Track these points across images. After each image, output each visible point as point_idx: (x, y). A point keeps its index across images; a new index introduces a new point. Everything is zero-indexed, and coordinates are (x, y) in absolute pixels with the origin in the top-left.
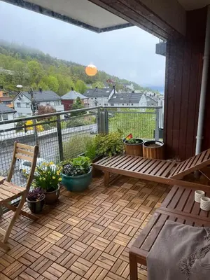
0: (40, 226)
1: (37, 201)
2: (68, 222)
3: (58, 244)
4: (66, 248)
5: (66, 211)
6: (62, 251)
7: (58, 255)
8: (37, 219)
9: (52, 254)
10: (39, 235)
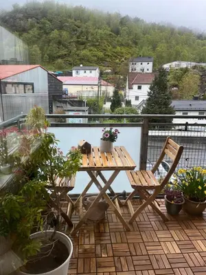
0: (165, 228)
1: (173, 202)
2: (194, 242)
3: (169, 256)
4: (173, 266)
5: (201, 231)
6: (168, 266)
7: (162, 267)
8: (168, 220)
9: (157, 260)
10: (159, 236)
